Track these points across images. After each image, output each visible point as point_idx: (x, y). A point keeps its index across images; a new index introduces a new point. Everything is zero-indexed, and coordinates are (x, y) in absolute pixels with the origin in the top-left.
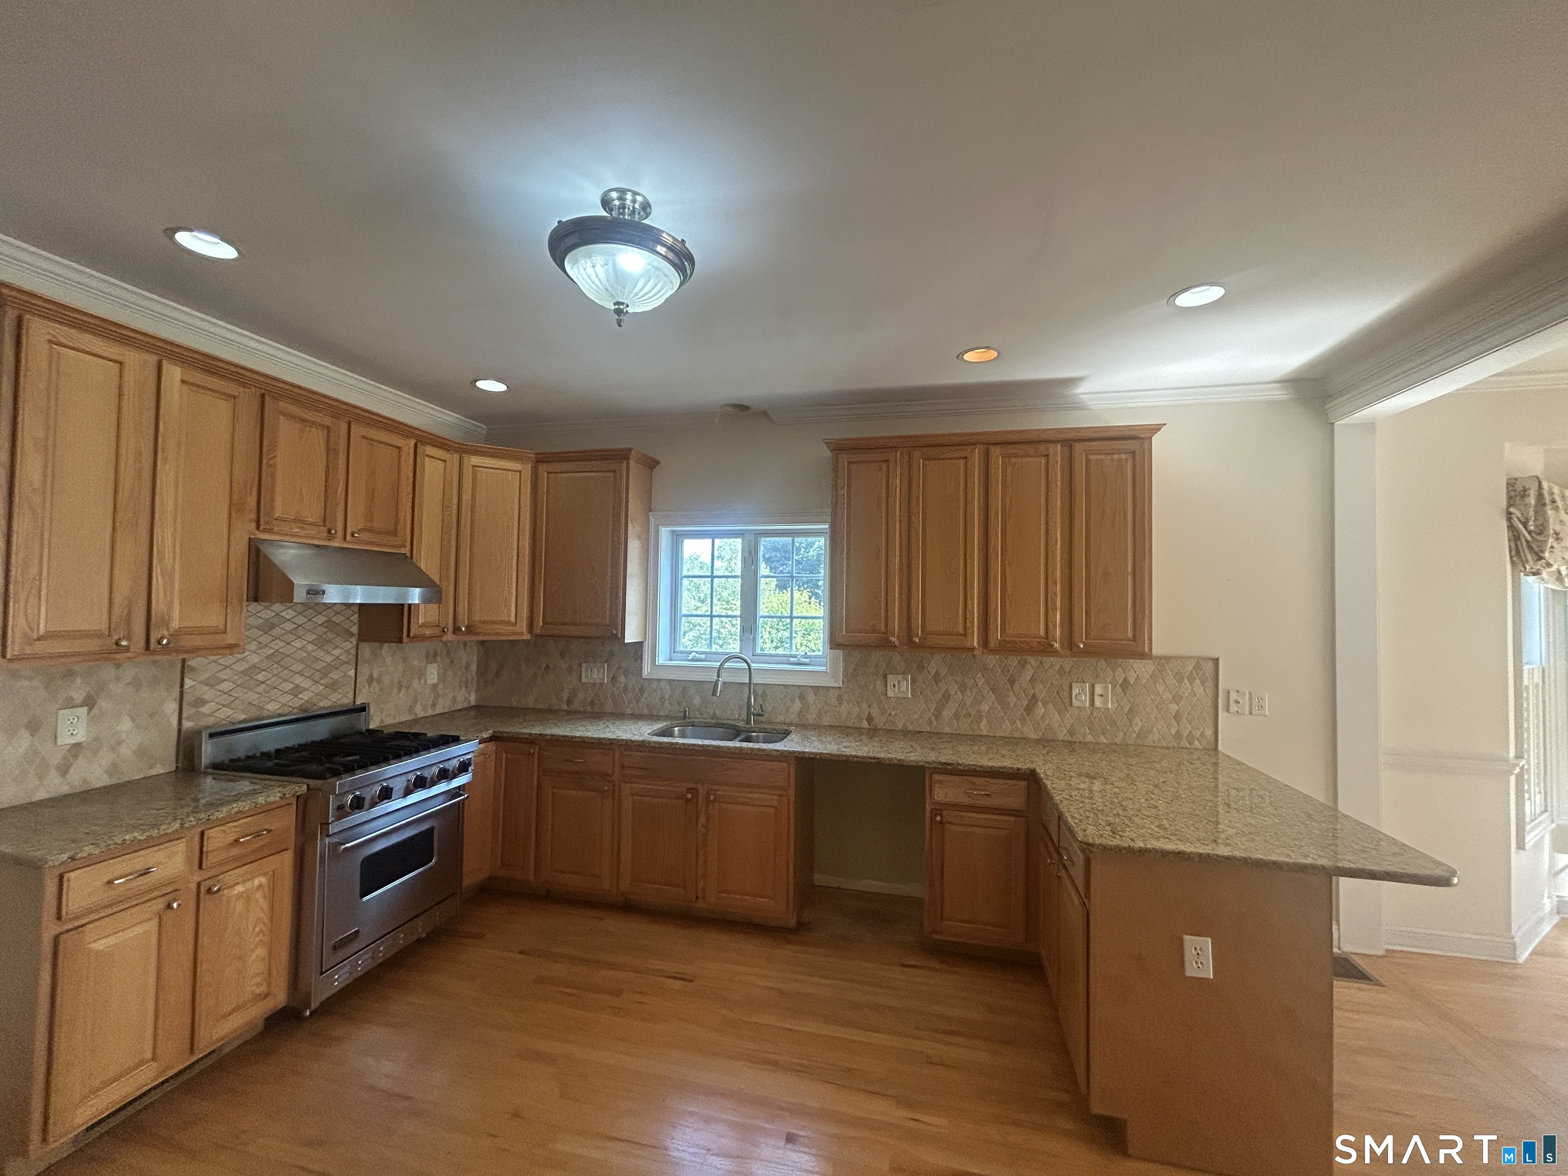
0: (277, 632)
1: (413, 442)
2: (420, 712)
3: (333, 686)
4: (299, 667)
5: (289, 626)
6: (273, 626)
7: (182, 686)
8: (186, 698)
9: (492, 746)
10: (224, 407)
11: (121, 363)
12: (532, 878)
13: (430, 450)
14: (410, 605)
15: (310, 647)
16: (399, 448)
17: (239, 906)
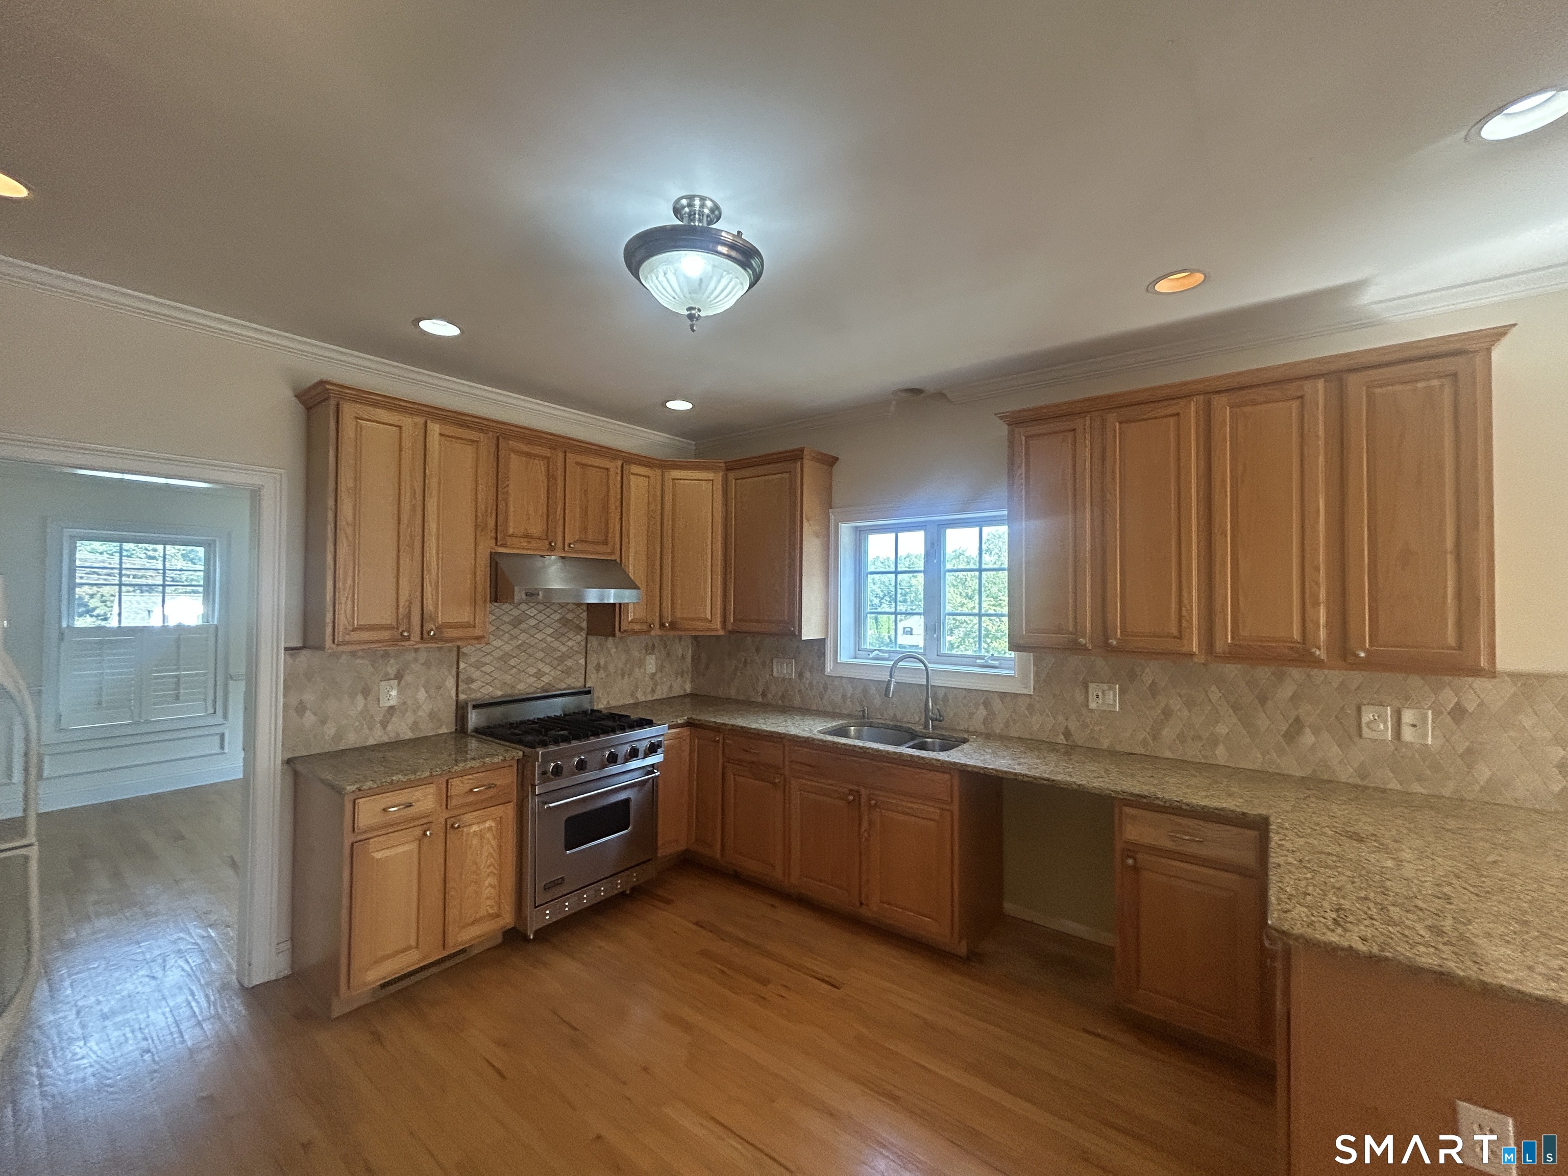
0: (523, 626)
1: (620, 463)
2: (641, 697)
3: (568, 672)
4: (540, 655)
5: (533, 622)
6: (520, 622)
7: (458, 668)
8: (462, 676)
9: (686, 731)
10: (470, 449)
11: (400, 427)
12: (718, 856)
13: (635, 469)
14: (620, 604)
15: (549, 639)
16: (608, 469)
17: (475, 841)
